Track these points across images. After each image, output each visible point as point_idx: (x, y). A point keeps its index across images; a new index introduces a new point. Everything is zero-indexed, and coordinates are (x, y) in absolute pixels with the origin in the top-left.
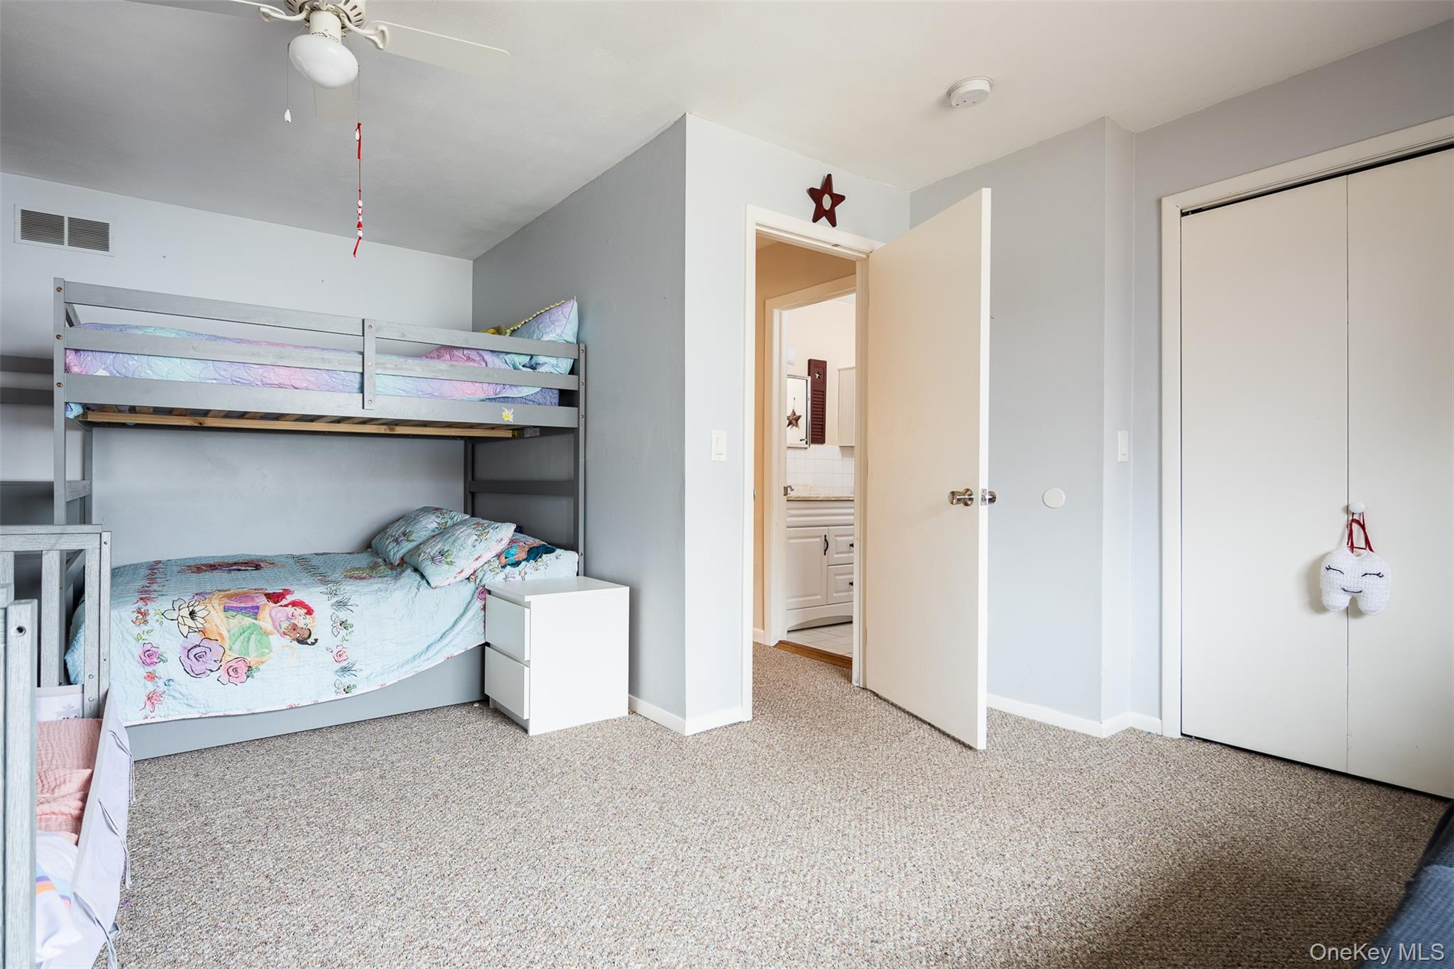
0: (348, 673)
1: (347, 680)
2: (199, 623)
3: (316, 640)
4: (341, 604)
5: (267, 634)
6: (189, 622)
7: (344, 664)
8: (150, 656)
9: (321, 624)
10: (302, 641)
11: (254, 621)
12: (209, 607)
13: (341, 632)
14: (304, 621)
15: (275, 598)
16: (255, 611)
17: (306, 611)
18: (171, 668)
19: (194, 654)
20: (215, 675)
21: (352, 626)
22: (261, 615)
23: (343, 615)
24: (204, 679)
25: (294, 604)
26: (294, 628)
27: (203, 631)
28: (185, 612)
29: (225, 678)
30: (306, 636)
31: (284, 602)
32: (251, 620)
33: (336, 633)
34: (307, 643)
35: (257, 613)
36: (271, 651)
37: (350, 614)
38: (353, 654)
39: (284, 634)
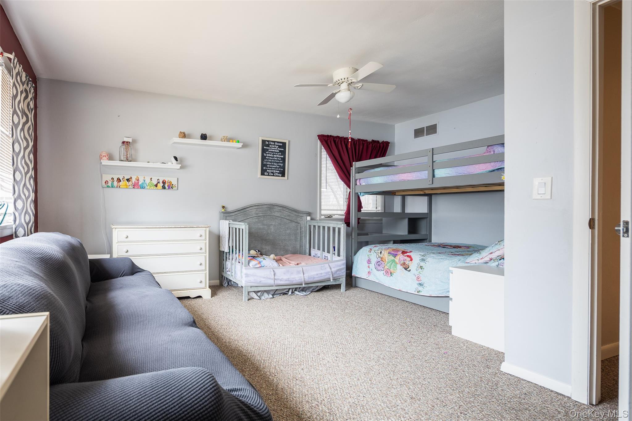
0: (422, 286)
1: (420, 288)
2: (381, 256)
3: (410, 270)
4: (423, 260)
5: (397, 264)
6: (379, 255)
7: (420, 282)
8: (369, 262)
9: (413, 266)
10: (406, 269)
11: (394, 258)
12: (385, 252)
13: (419, 270)
14: (409, 263)
15: (404, 253)
16: (395, 256)
17: (410, 259)
18: (372, 266)
19: (378, 264)
20: (383, 272)
21: (424, 269)
22: (396, 257)
23: (422, 264)
24: (379, 272)
25: (408, 256)
26: (404, 264)
27: (382, 258)
28: (379, 252)
29: (385, 274)
30: (407, 268)
31: (405, 255)
32: (393, 258)
33: (417, 270)
34: (407, 270)
35: (396, 256)
36: (397, 269)
37: (425, 264)
38: (423, 280)
39: (401, 265)
